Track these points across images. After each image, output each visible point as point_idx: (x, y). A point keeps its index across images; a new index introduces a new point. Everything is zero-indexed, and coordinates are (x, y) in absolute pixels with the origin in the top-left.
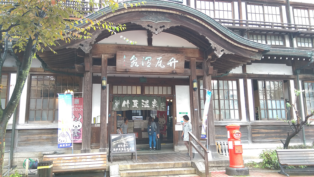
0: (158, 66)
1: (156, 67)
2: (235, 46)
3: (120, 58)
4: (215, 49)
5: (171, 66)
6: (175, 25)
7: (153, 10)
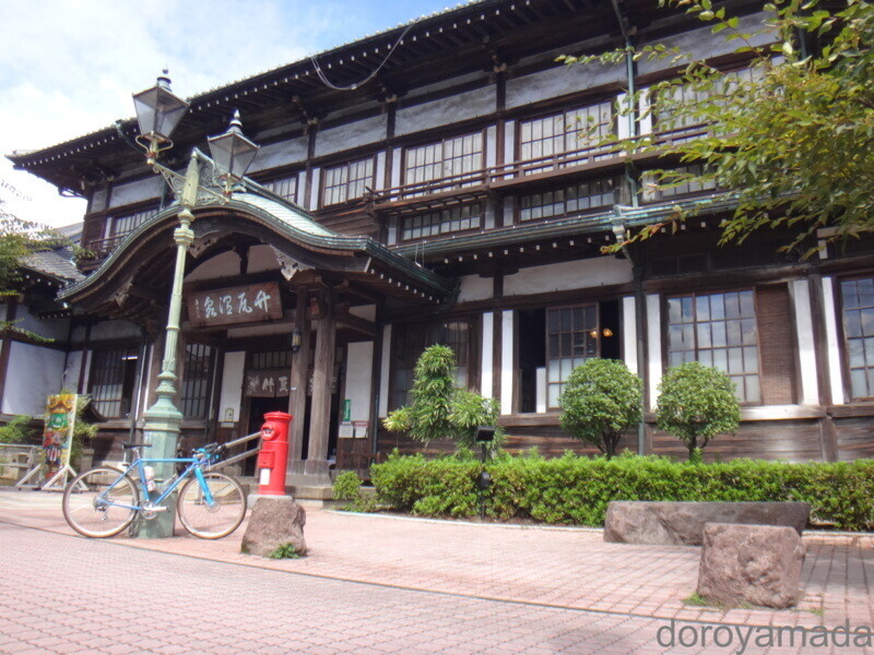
0: (242, 310)
1: (240, 312)
3: (192, 306)
4: (283, 266)
5: (261, 307)
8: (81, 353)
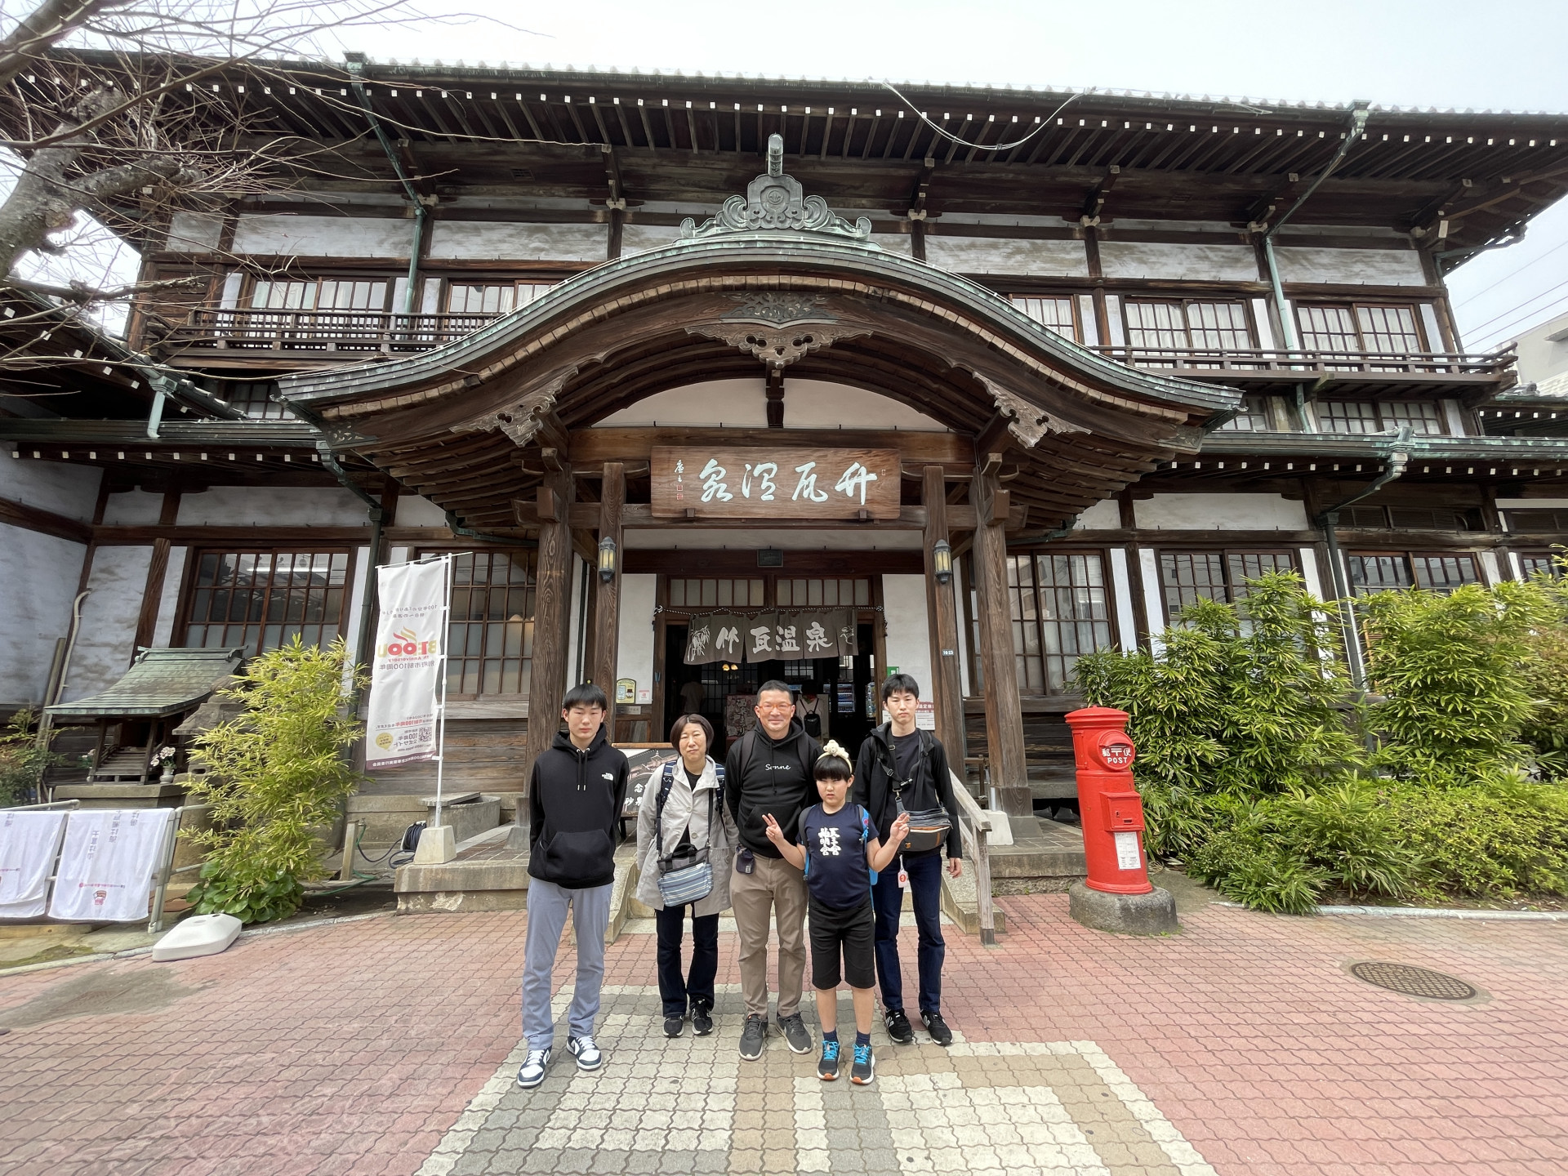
0: (801, 495)
1: (795, 498)
2: (1094, 400)
3: (665, 472)
4: (1013, 417)
5: (850, 493)
6: (849, 334)
7: (764, 280)
8: (146, 553)
